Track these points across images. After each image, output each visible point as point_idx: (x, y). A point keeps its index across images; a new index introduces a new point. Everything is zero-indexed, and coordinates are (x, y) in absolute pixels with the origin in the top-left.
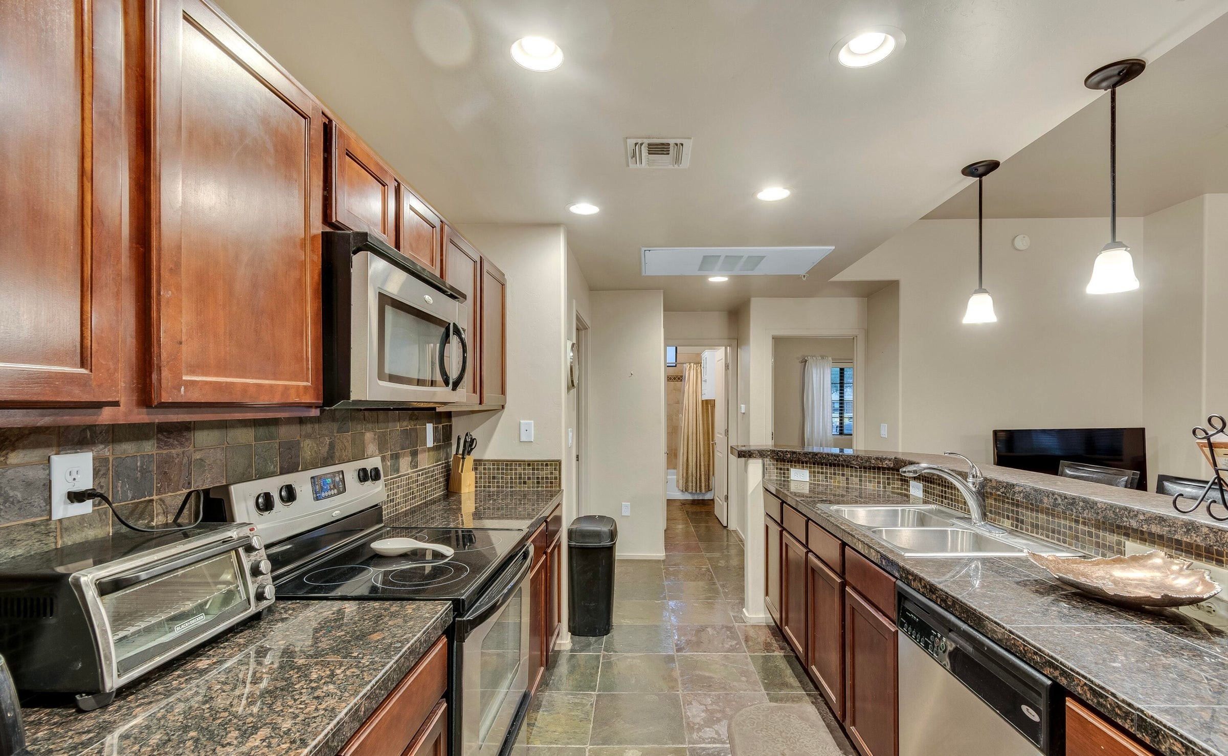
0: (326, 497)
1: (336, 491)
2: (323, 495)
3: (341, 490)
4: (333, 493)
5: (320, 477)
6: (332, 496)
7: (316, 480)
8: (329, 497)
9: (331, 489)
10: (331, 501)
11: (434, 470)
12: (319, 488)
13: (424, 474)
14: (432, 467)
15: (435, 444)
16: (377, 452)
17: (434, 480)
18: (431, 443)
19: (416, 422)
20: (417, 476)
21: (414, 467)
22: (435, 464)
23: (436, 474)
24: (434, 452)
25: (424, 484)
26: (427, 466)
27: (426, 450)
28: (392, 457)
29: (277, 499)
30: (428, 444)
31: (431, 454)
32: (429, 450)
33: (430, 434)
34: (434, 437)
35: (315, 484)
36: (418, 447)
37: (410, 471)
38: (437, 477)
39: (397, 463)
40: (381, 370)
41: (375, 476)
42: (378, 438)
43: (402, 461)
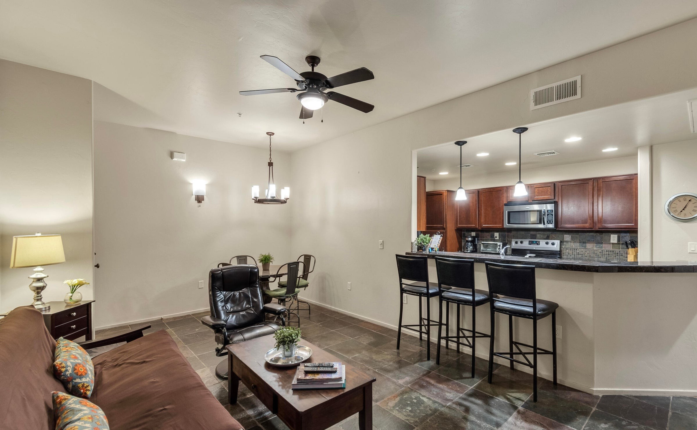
1: (536, 244)
11: (620, 252)
12: (531, 243)
13: (609, 251)
14: (617, 250)
15: (621, 242)
16: (570, 240)
17: (620, 255)
18: (616, 242)
19: (602, 234)
20: (602, 251)
21: (599, 248)
22: (621, 249)
23: (622, 253)
24: (619, 245)
25: (609, 255)
26: (612, 249)
27: (610, 243)
28: (580, 242)
29: (519, 242)
30: (612, 241)
31: (616, 245)
32: (613, 244)
33: (614, 238)
34: (619, 240)
35: (530, 242)
36: (603, 242)
37: (595, 248)
38: (623, 254)
39: (584, 245)
40: (509, 223)
41: (553, 244)
42: (572, 237)
43: (589, 244)
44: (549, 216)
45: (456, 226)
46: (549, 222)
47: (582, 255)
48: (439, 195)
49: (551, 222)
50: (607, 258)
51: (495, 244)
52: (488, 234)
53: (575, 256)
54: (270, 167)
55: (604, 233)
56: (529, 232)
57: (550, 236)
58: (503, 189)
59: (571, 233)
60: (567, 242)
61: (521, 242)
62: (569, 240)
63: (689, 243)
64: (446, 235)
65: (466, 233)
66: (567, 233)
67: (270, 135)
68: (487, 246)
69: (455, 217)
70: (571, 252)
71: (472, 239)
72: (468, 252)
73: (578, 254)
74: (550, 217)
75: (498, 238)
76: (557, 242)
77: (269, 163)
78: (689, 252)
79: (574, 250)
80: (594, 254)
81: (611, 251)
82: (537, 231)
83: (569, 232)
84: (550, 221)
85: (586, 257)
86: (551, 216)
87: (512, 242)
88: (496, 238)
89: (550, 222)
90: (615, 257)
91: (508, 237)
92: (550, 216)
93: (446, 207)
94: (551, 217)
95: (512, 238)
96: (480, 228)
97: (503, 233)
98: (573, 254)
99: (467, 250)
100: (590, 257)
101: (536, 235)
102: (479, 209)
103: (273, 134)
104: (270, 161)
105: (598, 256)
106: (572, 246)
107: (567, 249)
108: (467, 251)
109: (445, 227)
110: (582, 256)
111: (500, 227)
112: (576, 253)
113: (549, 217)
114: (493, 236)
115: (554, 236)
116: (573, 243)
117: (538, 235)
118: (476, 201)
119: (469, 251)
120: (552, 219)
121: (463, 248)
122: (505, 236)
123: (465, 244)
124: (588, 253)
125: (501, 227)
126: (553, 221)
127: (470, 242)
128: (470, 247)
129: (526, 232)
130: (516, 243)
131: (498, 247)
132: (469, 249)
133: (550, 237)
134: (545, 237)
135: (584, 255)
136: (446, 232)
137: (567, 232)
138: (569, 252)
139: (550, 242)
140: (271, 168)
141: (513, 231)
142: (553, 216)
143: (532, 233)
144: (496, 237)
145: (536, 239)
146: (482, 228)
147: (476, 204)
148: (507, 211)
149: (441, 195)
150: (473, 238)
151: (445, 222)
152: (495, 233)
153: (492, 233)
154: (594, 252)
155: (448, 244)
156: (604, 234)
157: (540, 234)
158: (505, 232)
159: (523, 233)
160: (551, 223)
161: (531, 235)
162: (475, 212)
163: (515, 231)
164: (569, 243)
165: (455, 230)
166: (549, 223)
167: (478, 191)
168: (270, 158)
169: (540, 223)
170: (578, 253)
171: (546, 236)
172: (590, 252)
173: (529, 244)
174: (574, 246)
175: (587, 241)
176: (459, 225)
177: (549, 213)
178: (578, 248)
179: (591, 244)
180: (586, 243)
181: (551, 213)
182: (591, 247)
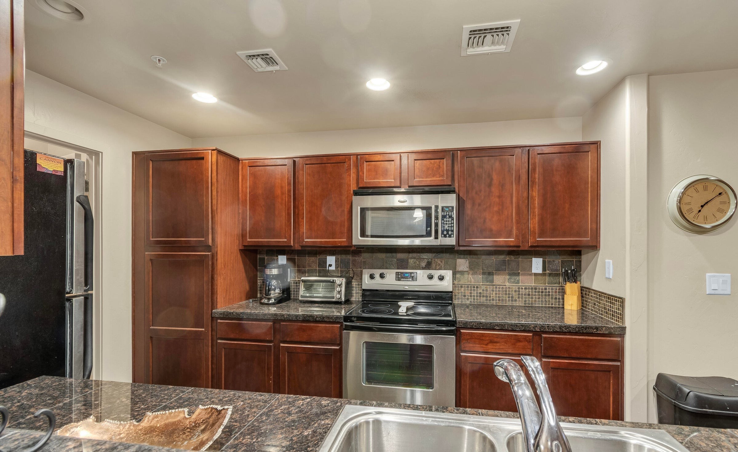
1: (410, 279)
2: (402, 279)
3: (414, 280)
4: (408, 280)
5: (402, 273)
10: (405, 283)
11: (546, 289)
12: (399, 277)
13: (529, 289)
14: (541, 286)
15: (548, 272)
16: (467, 269)
17: (546, 295)
18: (540, 271)
19: (518, 256)
20: (519, 288)
21: (513, 283)
22: (547, 285)
23: (549, 292)
24: (545, 277)
25: (529, 295)
26: (533, 285)
27: (531, 274)
28: (484, 273)
29: (377, 276)
30: (534, 271)
31: (540, 277)
32: (536, 274)
33: (537, 265)
34: (544, 269)
35: (398, 275)
36: (519, 271)
37: (507, 284)
38: (551, 294)
39: (490, 278)
40: (363, 234)
41: (441, 278)
42: (469, 263)
43: (497, 277)
44: (445, 220)
45: (243, 241)
46: (445, 233)
47: (487, 297)
48: (194, 161)
49: (450, 233)
50: (525, 301)
51: (331, 282)
52: (313, 258)
53: (474, 299)
55: (521, 255)
56: (394, 254)
57: (431, 262)
58: (350, 159)
59: (468, 257)
60: (462, 273)
61: (382, 276)
62: (465, 270)
63: (707, 274)
64: (213, 264)
65: (266, 258)
66: (462, 256)
68: (311, 286)
69: (241, 221)
70: (467, 293)
71: (279, 271)
72: (270, 302)
73: (480, 296)
74: (448, 222)
75: (333, 268)
76: (448, 274)
78: (707, 293)
79: (474, 287)
80: (506, 294)
81: (532, 289)
82: (409, 252)
83: (464, 255)
84: (447, 231)
85: (493, 300)
86: (450, 220)
87: (363, 276)
88: (330, 268)
89: (448, 233)
90: (539, 298)
91: (354, 265)
92: (448, 220)
93: (214, 193)
94: (450, 222)
95: (361, 268)
96: (297, 247)
97: (344, 257)
98: (471, 296)
99: (267, 297)
100: (499, 300)
101: (408, 260)
102: (297, 203)
105: (512, 297)
106: (471, 282)
107: (462, 287)
108: (269, 299)
109: (210, 244)
110: (487, 300)
111: (343, 244)
112: (477, 293)
113: (445, 223)
114: (323, 263)
115: (440, 262)
116: (472, 274)
117: (411, 261)
118: (289, 184)
119: (272, 301)
120: (451, 227)
121: (261, 290)
122: (348, 263)
123: (263, 282)
124: (496, 294)
125: (346, 244)
126: (452, 231)
127: (275, 279)
128: (274, 290)
129: (389, 255)
130: (372, 277)
131: (338, 289)
132: (272, 296)
133: (433, 265)
134: (423, 264)
135: (490, 297)
136: (213, 256)
137: (461, 254)
138: (465, 293)
139: (437, 273)
141: (365, 252)
142: (453, 220)
143: (401, 256)
144: (330, 265)
145: (407, 268)
146: (302, 247)
147: (289, 191)
148: (359, 208)
149: (201, 161)
150: (281, 269)
151: (210, 231)
152: (328, 257)
153: (322, 257)
154: (506, 291)
155: (219, 287)
156: (521, 257)
157: (415, 258)
158: (348, 254)
159: (382, 256)
160: (450, 236)
161: (397, 260)
162: (288, 210)
163: (368, 252)
164: (466, 276)
165: (241, 250)
166: (445, 236)
167: (294, 162)
169: (429, 234)
170: (480, 293)
171: (426, 261)
172: (499, 291)
173: (397, 279)
174: (473, 280)
175: (494, 272)
176: (248, 240)
177: (445, 213)
178: (480, 285)
179: (501, 276)
180: (493, 275)
181: (449, 214)
182: (501, 281)
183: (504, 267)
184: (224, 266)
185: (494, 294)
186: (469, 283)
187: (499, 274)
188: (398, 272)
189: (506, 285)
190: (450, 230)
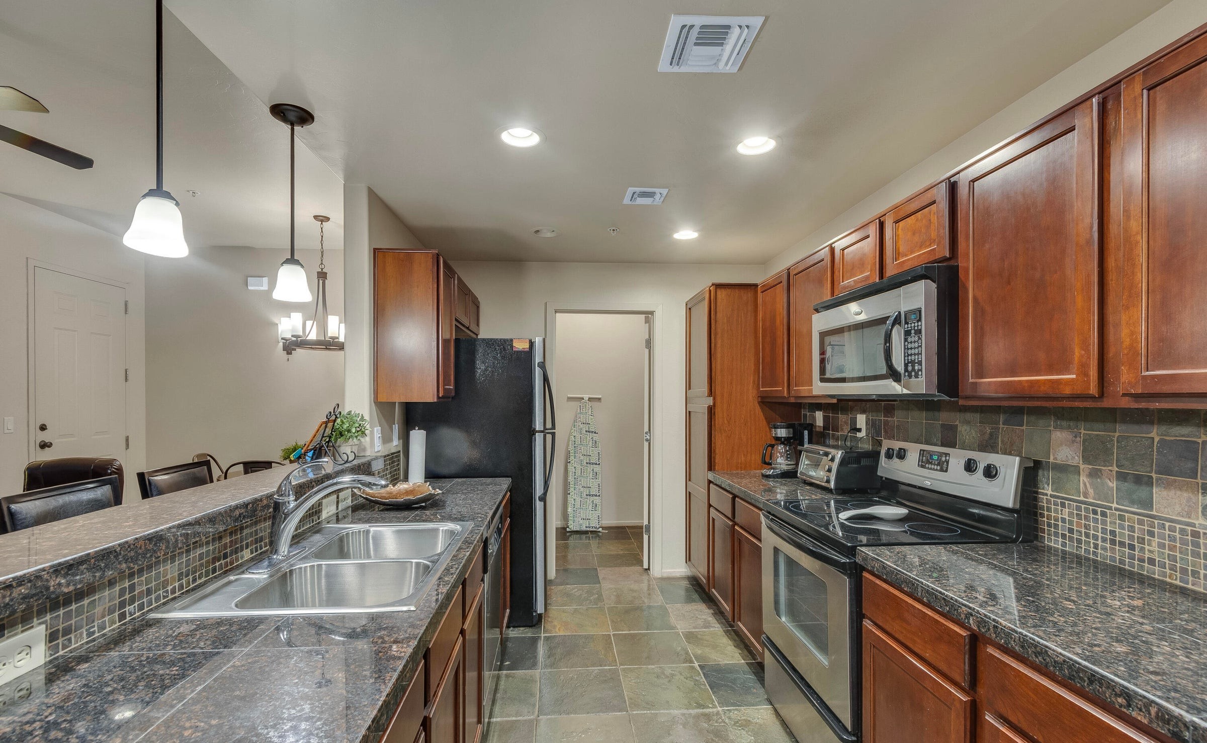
0: (928, 468)
1: (939, 468)
2: (927, 466)
3: (945, 469)
4: (935, 468)
5: (928, 452)
6: (934, 469)
7: (925, 453)
8: (931, 469)
9: (934, 465)
10: (929, 473)
12: (925, 461)
16: (1077, 459)
28: (1122, 478)
29: (895, 455)
35: (925, 457)
37: (1199, 519)
39: (1142, 492)
40: (822, 377)
41: (992, 473)
42: (1084, 442)
44: (909, 339)
45: (758, 391)
46: (910, 368)
47: (1132, 547)
48: (703, 302)
49: (916, 368)
52: (845, 417)
53: (1096, 547)
54: (319, 280)
56: (937, 414)
58: (827, 254)
59: (1078, 424)
60: (1064, 468)
61: (901, 454)
62: (1071, 460)
64: (710, 418)
65: (808, 414)
66: (1061, 423)
67: (322, 221)
70: (1078, 524)
72: (768, 474)
73: (1113, 543)
74: (913, 345)
75: (863, 435)
76: (1008, 465)
77: (318, 273)
79: (1096, 512)
80: (1195, 554)
84: (913, 363)
85: (1152, 561)
86: (916, 338)
87: (882, 451)
88: (858, 435)
89: (913, 369)
91: (886, 431)
92: (913, 339)
94: (917, 345)
95: (894, 437)
96: (792, 398)
97: (875, 416)
98: (1087, 535)
99: (770, 466)
100: (1174, 569)
101: (956, 427)
102: (789, 333)
103: (328, 219)
104: (322, 269)
106: (1086, 495)
107: (1062, 505)
110: (1132, 557)
112: (1104, 531)
113: (909, 346)
115: (998, 436)
116: (1091, 475)
117: (962, 430)
118: (784, 308)
120: (918, 354)
122: (880, 427)
124: (1162, 545)
126: (920, 363)
127: (782, 443)
129: (929, 415)
130: (889, 454)
133: (983, 441)
136: (710, 408)
138: (1071, 523)
139: (981, 460)
140: (321, 282)
142: (921, 337)
144: (859, 430)
147: (784, 318)
148: (817, 334)
151: (711, 380)
152: (858, 416)
153: (853, 415)
154: (1195, 544)
158: (880, 411)
160: (916, 375)
162: (783, 346)
163: (903, 409)
164: (1074, 476)
165: (759, 403)
166: (910, 375)
168: (322, 264)
170: (1113, 533)
171: (988, 431)
172: (1172, 539)
173: (920, 463)
174: (1091, 491)
175: (1154, 475)
176: (761, 389)
177: (909, 326)
178: (1110, 508)
179: (1179, 493)
180: (1149, 483)
181: (914, 326)
182: (1178, 508)
183: (1190, 465)
184: (729, 422)
185: (1155, 544)
186: (1082, 498)
187: (1168, 486)
188: (924, 451)
189: (1193, 525)
190: (916, 361)
